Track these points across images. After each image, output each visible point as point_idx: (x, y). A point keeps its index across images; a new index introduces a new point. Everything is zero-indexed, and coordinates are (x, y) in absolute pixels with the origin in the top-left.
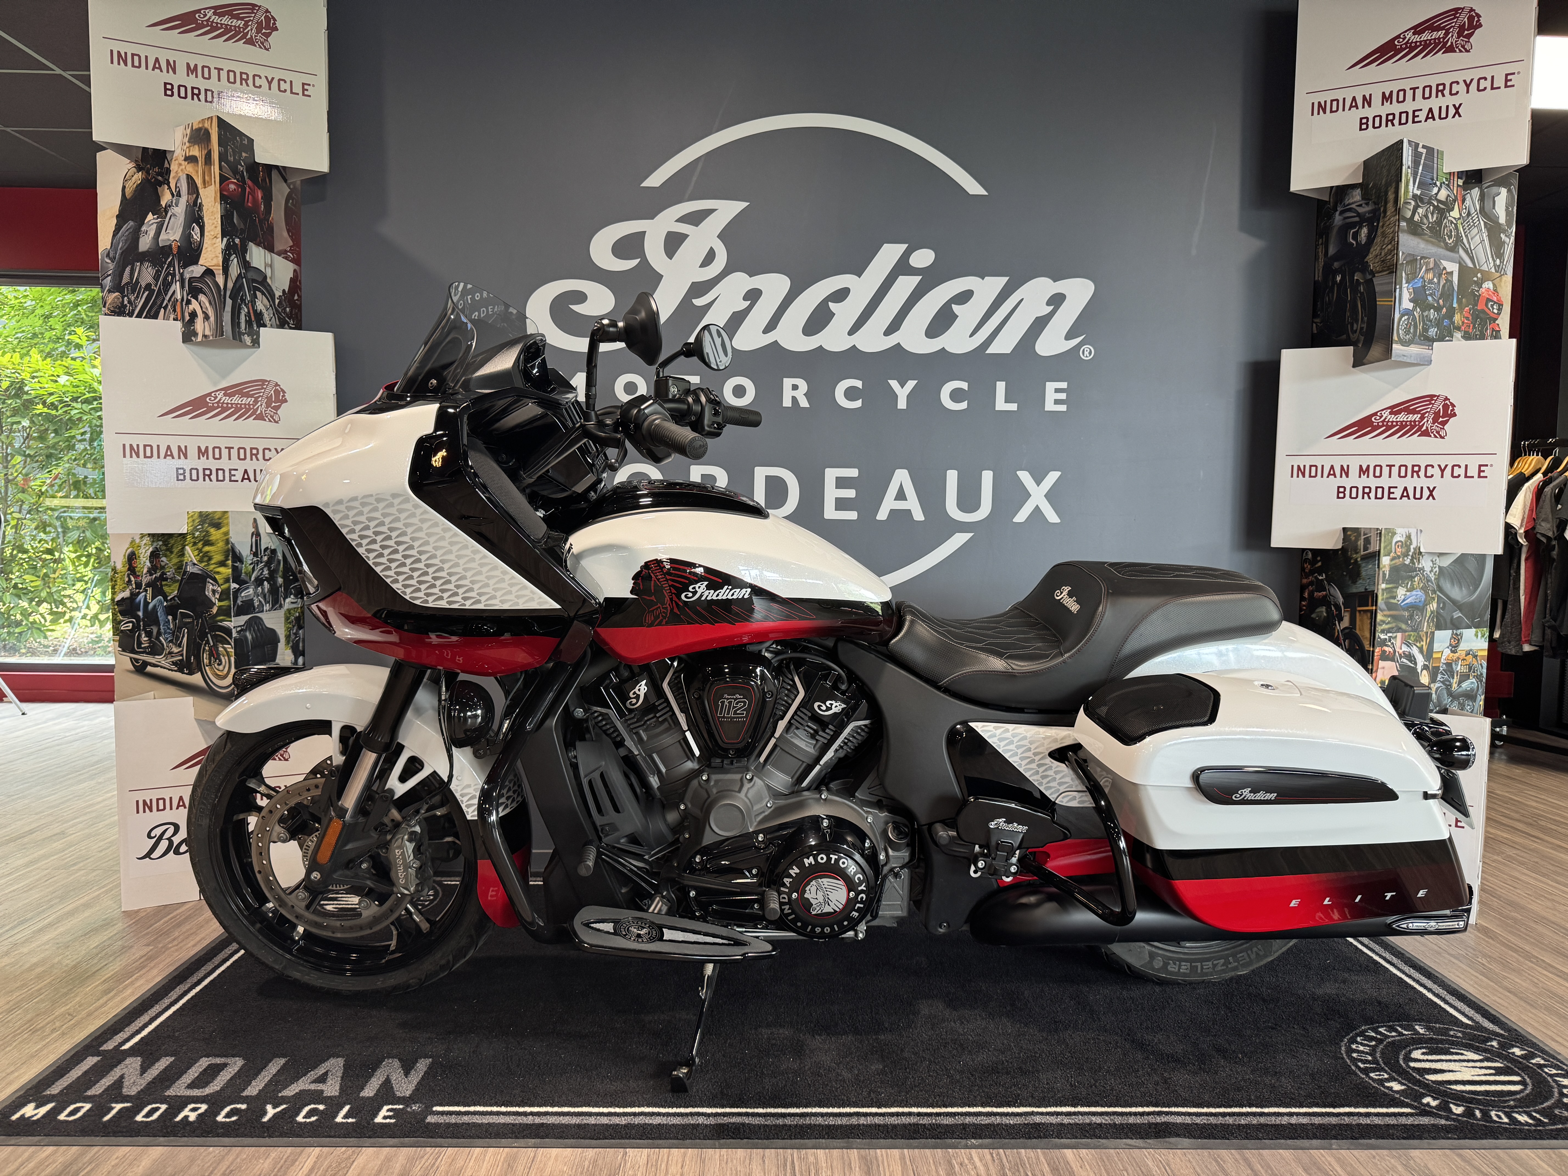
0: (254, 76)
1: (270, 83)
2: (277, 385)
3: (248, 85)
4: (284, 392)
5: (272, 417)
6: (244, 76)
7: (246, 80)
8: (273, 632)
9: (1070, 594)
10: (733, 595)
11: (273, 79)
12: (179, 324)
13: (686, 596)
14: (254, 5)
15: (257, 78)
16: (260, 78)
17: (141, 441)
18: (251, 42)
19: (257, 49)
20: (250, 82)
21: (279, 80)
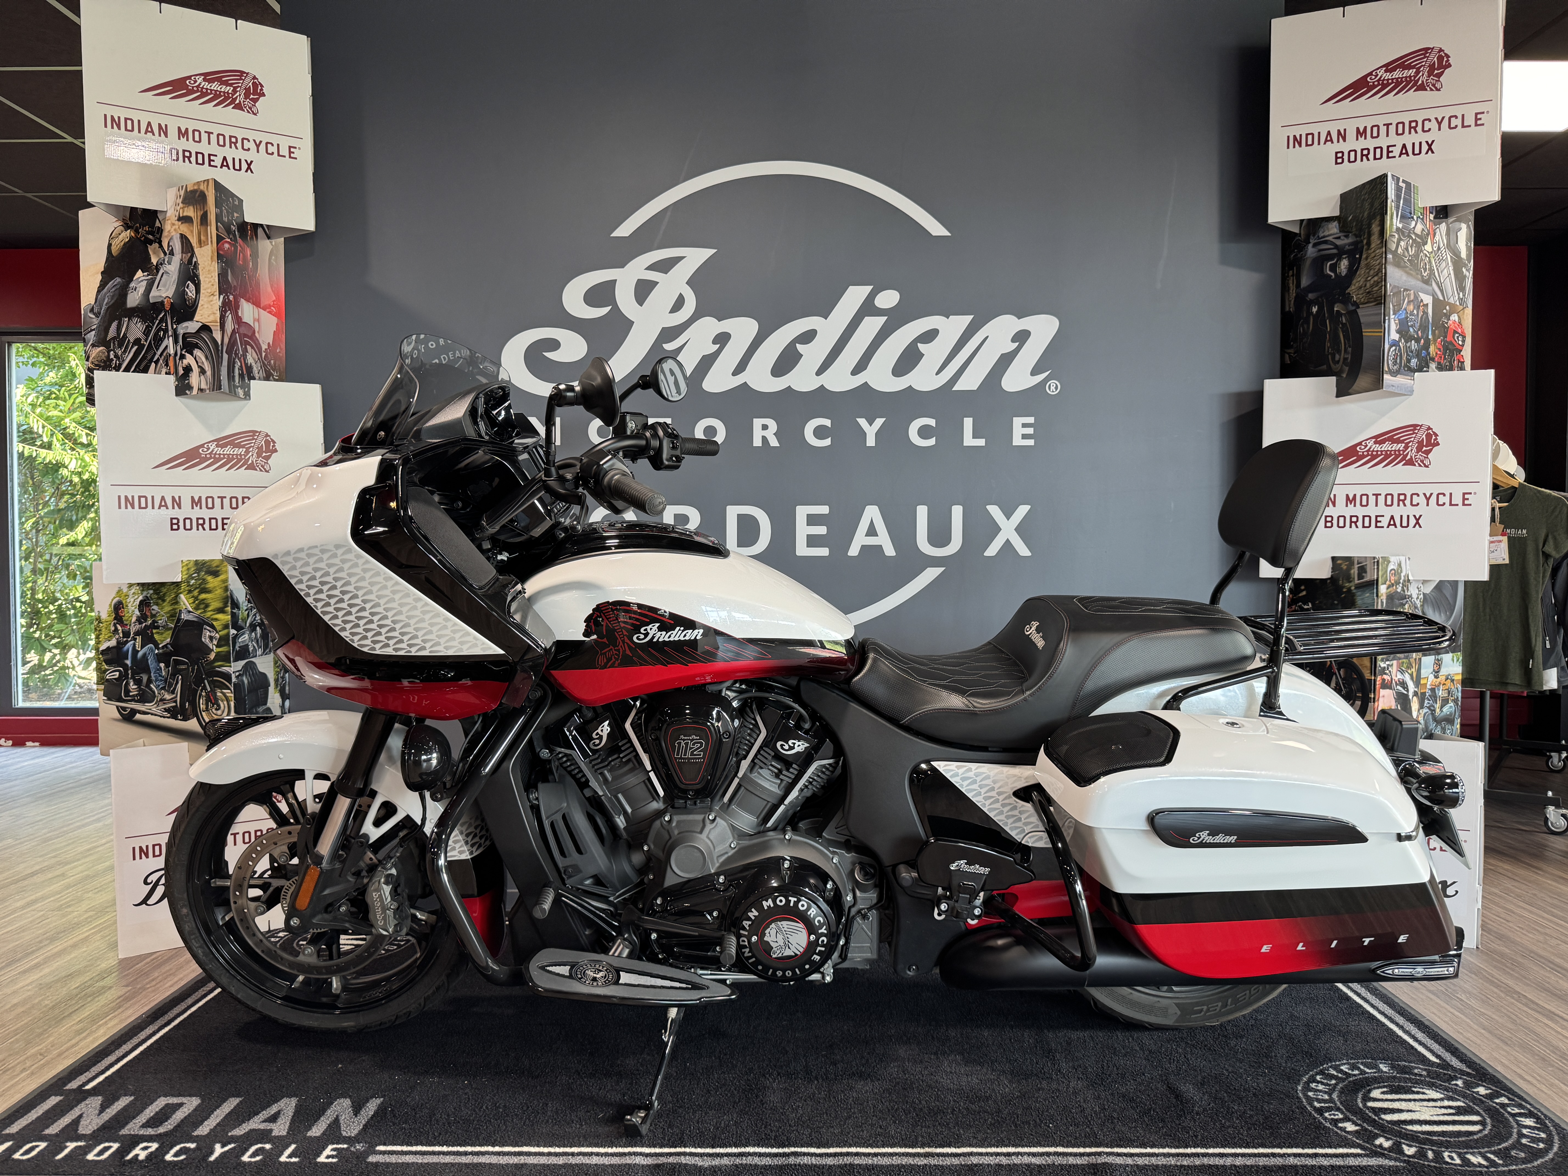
0: (243, 139)
1: (258, 146)
2: (267, 435)
3: (237, 148)
4: (274, 442)
5: (263, 466)
6: (233, 140)
7: (235, 143)
8: (264, 676)
9: (1038, 630)
10: (685, 636)
11: (261, 142)
12: (172, 378)
13: (638, 638)
14: (242, 72)
15: (245, 141)
16: (249, 141)
17: (136, 492)
18: (239, 107)
19: (246, 114)
20: (239, 145)
21: (267, 143)
